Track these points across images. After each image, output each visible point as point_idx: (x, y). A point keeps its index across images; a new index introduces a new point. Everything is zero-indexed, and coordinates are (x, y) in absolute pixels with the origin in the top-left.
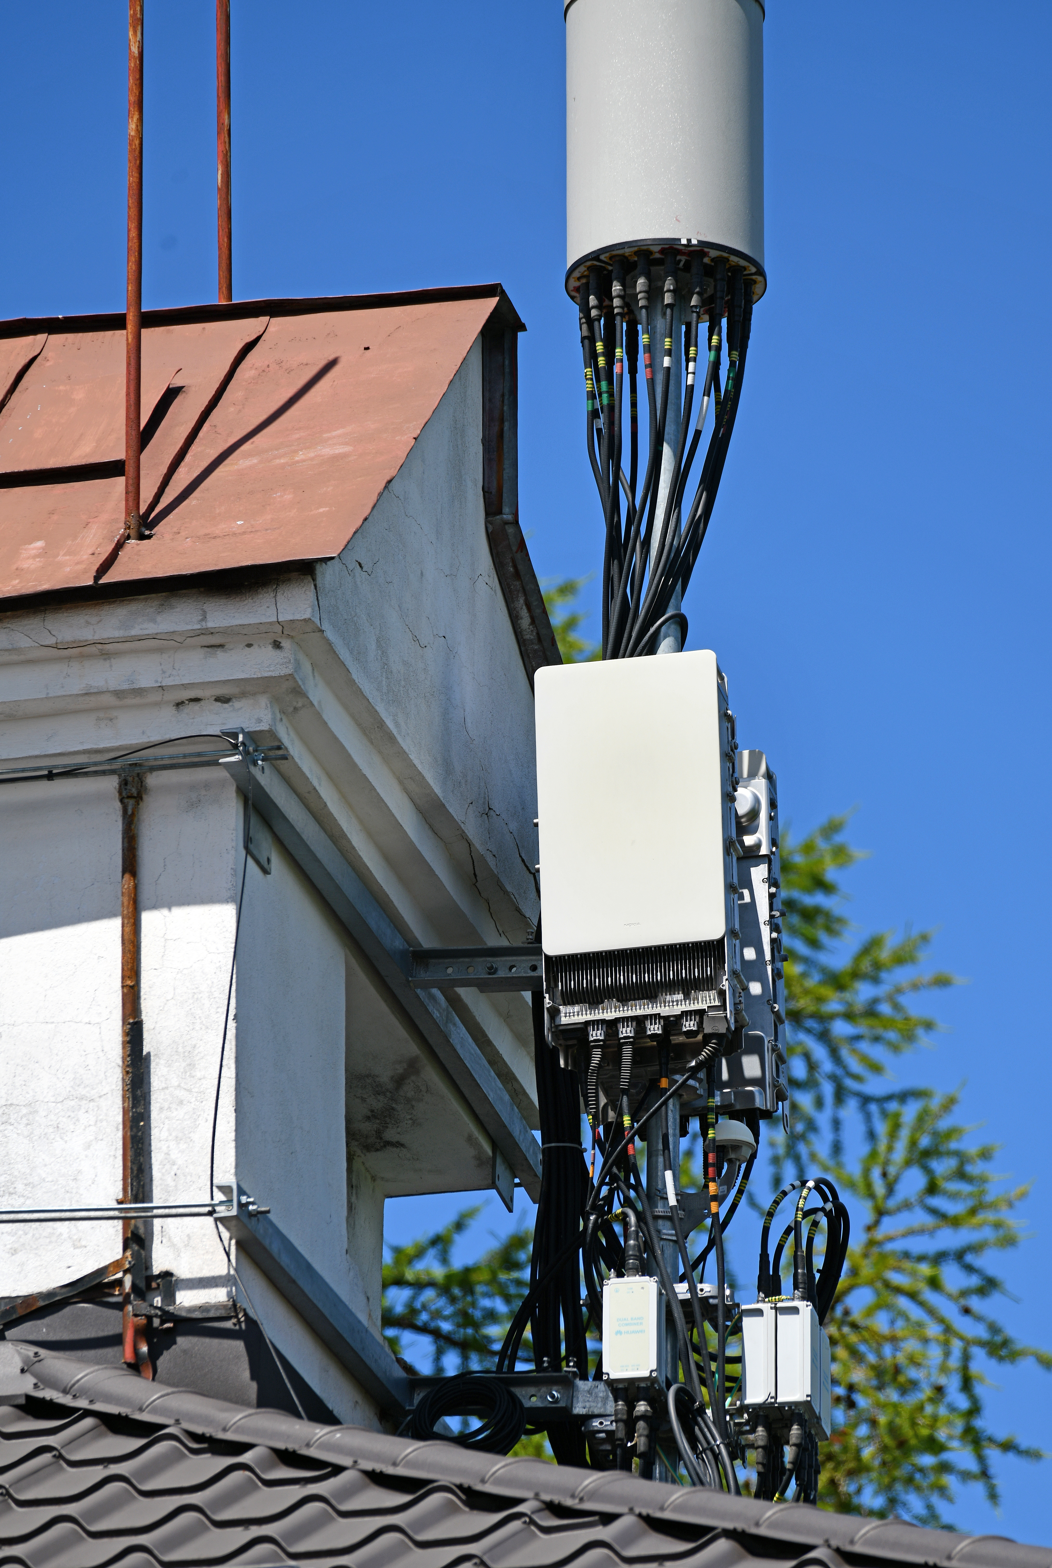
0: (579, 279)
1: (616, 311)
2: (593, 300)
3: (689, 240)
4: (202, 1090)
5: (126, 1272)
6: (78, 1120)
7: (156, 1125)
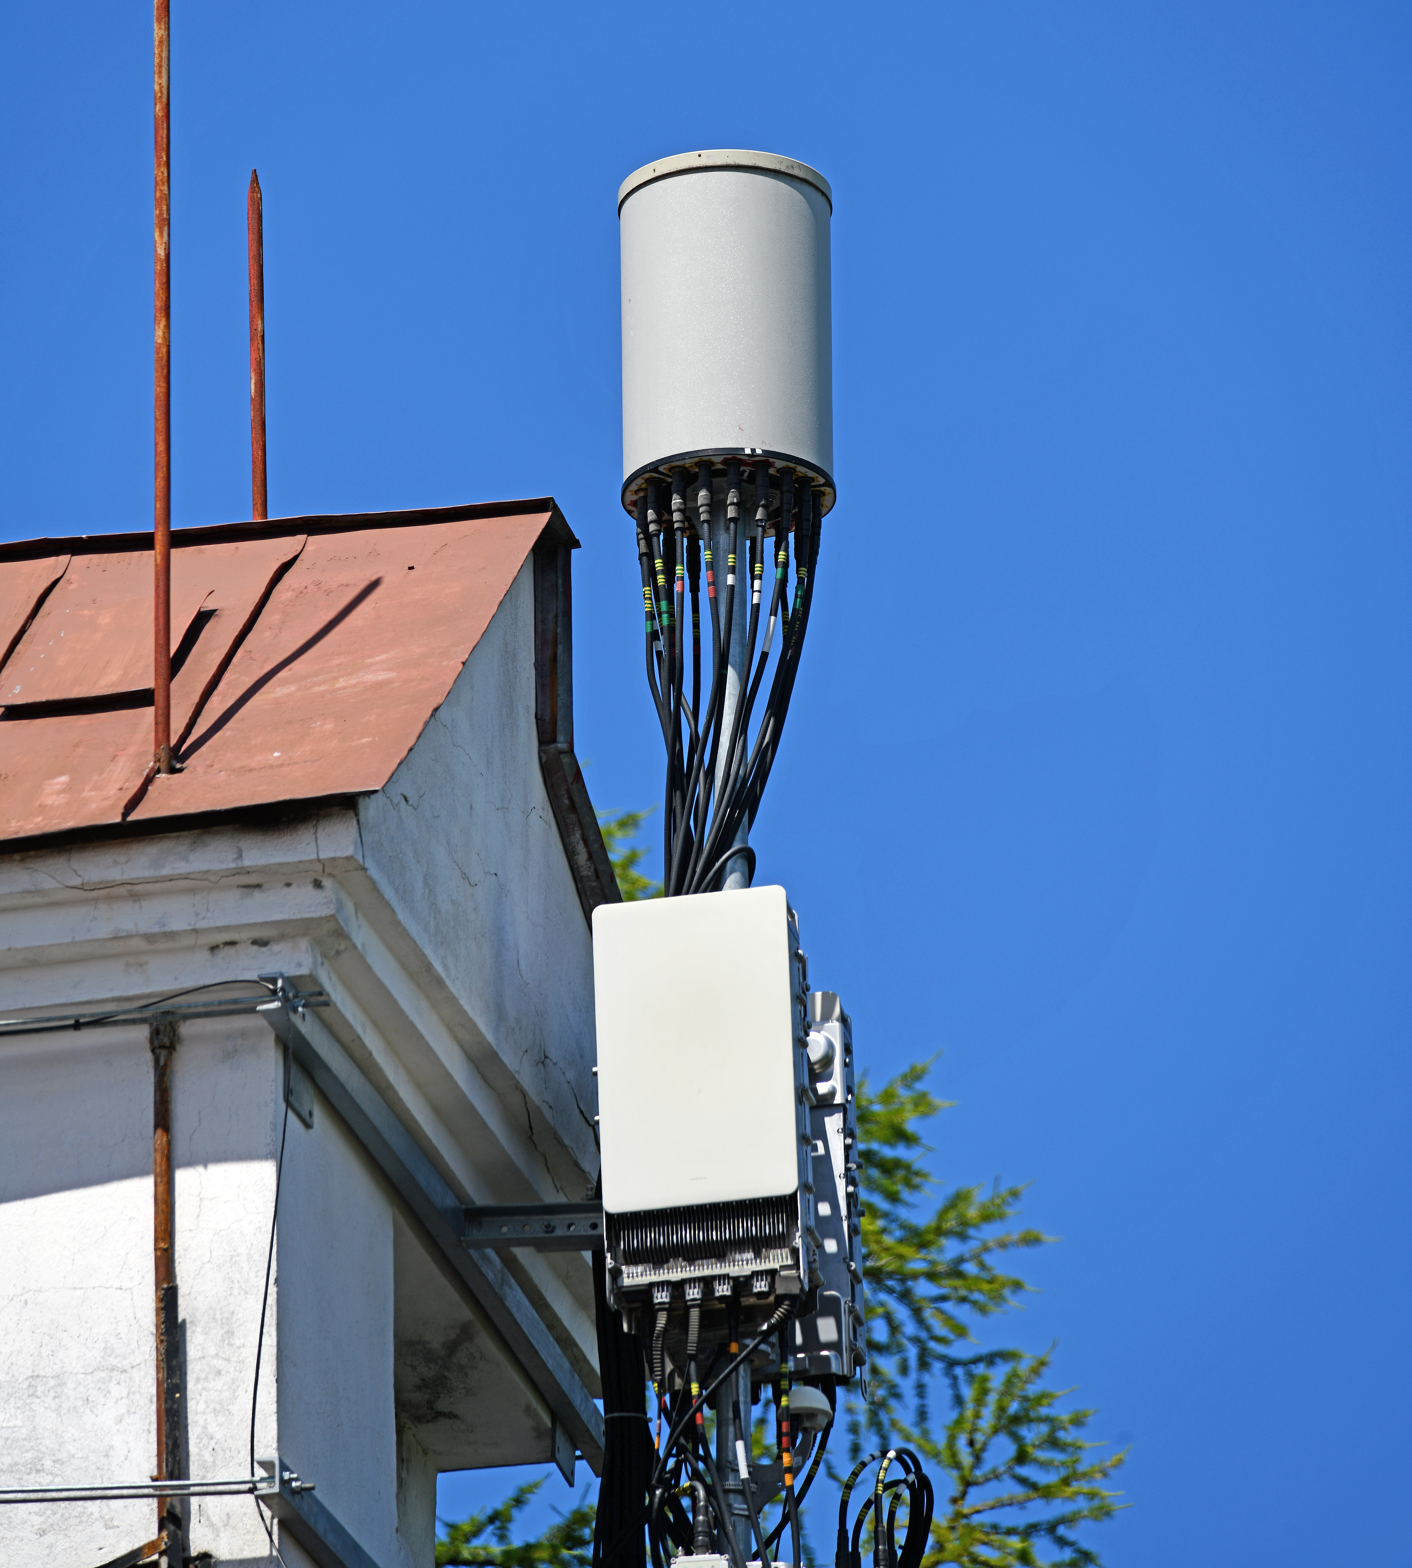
0: (636, 492)
1: (676, 525)
2: (651, 515)
3: (753, 450)
4: (241, 1359)
5: (161, 1554)
6: (109, 1392)
7: (193, 1397)
